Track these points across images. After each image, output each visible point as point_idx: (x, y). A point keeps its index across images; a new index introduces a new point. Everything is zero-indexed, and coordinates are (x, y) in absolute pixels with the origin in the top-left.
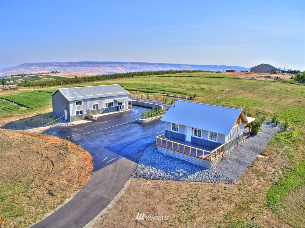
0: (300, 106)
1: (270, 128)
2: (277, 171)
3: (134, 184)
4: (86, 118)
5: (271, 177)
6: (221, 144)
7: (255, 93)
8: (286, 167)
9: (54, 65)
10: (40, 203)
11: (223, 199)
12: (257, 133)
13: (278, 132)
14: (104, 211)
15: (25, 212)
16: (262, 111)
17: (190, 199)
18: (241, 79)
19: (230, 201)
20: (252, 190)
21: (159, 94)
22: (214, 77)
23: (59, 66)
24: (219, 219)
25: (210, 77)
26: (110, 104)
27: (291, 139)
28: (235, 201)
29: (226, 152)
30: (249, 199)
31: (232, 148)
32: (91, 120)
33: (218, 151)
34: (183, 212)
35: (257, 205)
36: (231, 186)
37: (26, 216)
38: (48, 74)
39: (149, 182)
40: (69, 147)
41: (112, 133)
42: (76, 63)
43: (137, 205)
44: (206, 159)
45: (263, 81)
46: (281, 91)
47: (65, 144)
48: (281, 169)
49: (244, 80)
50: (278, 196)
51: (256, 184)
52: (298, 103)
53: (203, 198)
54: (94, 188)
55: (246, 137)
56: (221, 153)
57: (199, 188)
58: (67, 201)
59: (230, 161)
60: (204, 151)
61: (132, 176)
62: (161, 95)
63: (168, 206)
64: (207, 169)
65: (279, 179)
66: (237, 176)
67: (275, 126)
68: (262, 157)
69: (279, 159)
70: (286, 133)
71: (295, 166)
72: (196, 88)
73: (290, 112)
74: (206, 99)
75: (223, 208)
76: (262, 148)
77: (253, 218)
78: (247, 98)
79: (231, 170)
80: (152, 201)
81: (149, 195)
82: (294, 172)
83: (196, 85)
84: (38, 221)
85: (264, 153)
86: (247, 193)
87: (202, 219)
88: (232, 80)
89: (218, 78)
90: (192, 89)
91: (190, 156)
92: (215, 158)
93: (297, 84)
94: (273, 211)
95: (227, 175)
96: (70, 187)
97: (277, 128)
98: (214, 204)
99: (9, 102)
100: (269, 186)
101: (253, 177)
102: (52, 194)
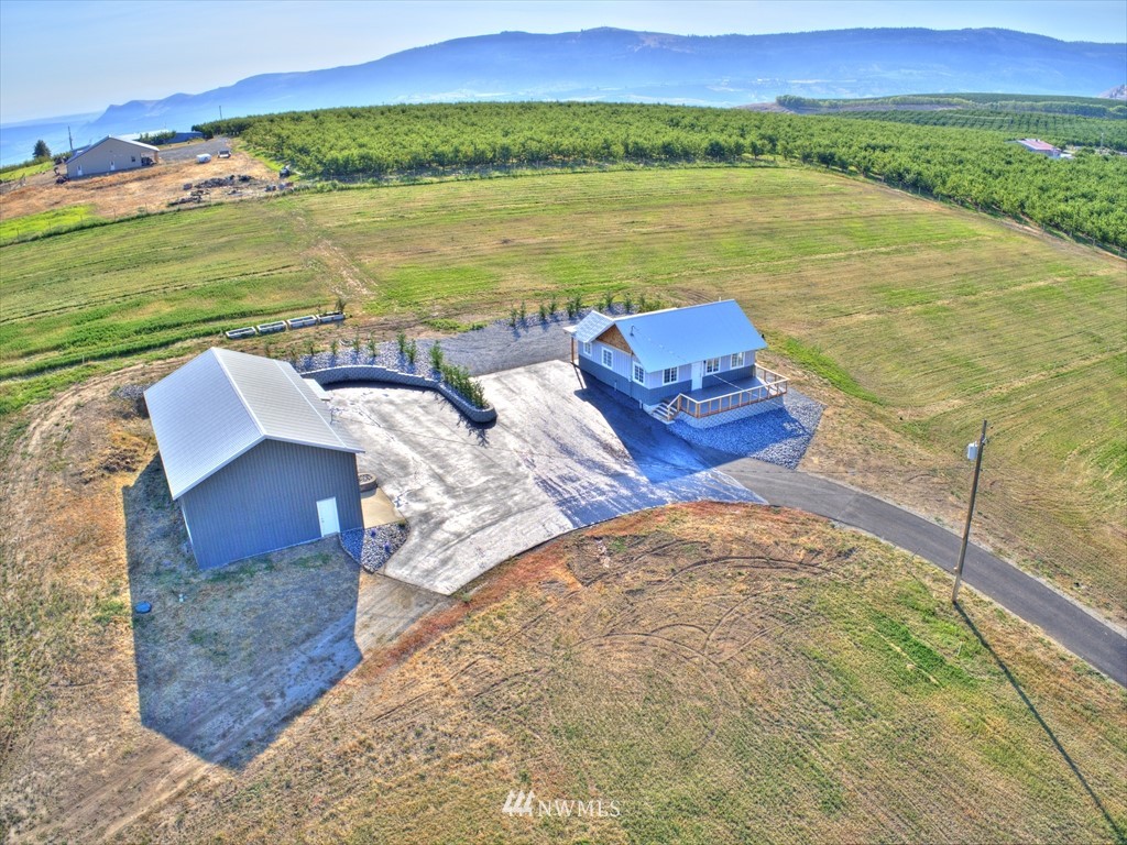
2: (804, 372)
5: (816, 381)
8: (794, 363)
20: (845, 401)
34: (885, 450)
43: (872, 476)
61: (791, 468)
65: (823, 378)
80: (861, 464)
82: (811, 364)
86: (851, 406)
100: (837, 390)
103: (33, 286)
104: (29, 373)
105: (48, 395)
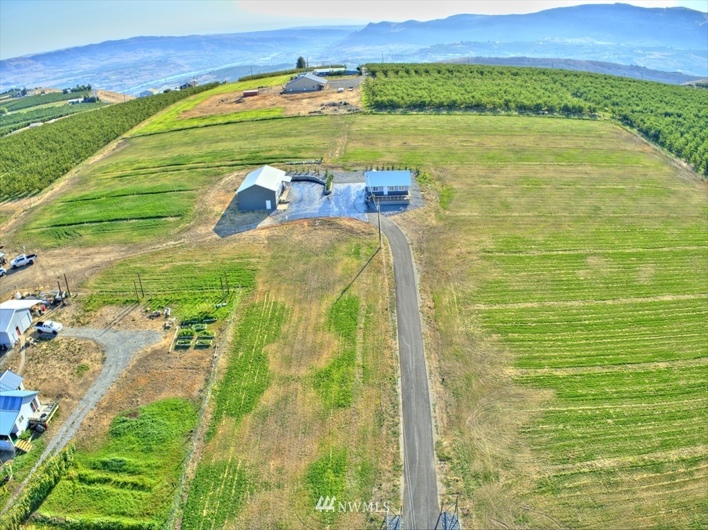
4: (280, 203)
74: (330, 159)
103: (246, 139)
104: (230, 166)
105: (231, 172)
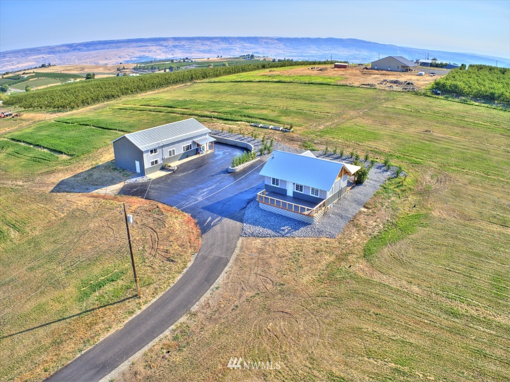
0: (426, 138)
1: (380, 174)
2: (378, 225)
3: (245, 243)
4: (163, 168)
5: (371, 231)
6: (323, 200)
7: (371, 116)
8: (388, 220)
9: (42, 52)
10: (165, 270)
11: (325, 252)
12: (363, 182)
13: (389, 179)
14: (227, 269)
15: (155, 280)
16: (375, 148)
17: (297, 252)
18: (355, 87)
19: (331, 253)
20: (351, 243)
21: (244, 123)
22: (316, 84)
23: (51, 52)
24: (322, 268)
25: (310, 83)
26: (189, 147)
27: (401, 188)
28: (336, 253)
29: (329, 206)
30: (348, 251)
31: (334, 202)
32: (170, 170)
33: (320, 206)
34: (292, 264)
35: (355, 256)
36: (332, 240)
37: (158, 283)
38: (35, 71)
39: (258, 241)
40: (163, 210)
41: (203, 188)
42: (80, 45)
43: (253, 261)
44: (308, 215)
45: (387, 90)
46: (407, 111)
47: (155, 206)
48: (382, 222)
49: (359, 88)
50: (375, 248)
51: (355, 238)
52: (426, 133)
53: (308, 251)
54: (210, 250)
55: (350, 187)
56: (323, 208)
57: (304, 243)
58: (189, 265)
59: (332, 216)
60: (306, 207)
61: (241, 236)
62: (246, 125)
63: (279, 259)
64: (310, 224)
65: (378, 232)
66: (338, 231)
67: (387, 171)
68: (365, 210)
69: (383, 212)
70: (397, 180)
71: (397, 220)
72: (292, 109)
73: (410, 149)
74: (306, 130)
75: (325, 259)
76: (366, 199)
77: (350, 266)
78: (359, 127)
79: (333, 225)
80: (265, 256)
81: (261, 251)
82: (396, 226)
83: (291, 102)
84: (172, 285)
85: (368, 206)
86: (346, 246)
87: (308, 268)
88: (342, 90)
89: (322, 86)
90: (286, 112)
91: (293, 213)
92: (317, 213)
93: (434, 97)
94: (368, 261)
95: (328, 229)
96: (186, 252)
97: (389, 173)
98: (318, 256)
99: (32, 146)
100: (368, 239)
101: (353, 231)
102: (172, 261)
